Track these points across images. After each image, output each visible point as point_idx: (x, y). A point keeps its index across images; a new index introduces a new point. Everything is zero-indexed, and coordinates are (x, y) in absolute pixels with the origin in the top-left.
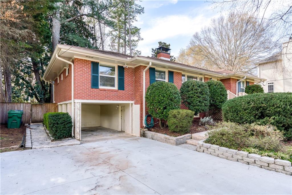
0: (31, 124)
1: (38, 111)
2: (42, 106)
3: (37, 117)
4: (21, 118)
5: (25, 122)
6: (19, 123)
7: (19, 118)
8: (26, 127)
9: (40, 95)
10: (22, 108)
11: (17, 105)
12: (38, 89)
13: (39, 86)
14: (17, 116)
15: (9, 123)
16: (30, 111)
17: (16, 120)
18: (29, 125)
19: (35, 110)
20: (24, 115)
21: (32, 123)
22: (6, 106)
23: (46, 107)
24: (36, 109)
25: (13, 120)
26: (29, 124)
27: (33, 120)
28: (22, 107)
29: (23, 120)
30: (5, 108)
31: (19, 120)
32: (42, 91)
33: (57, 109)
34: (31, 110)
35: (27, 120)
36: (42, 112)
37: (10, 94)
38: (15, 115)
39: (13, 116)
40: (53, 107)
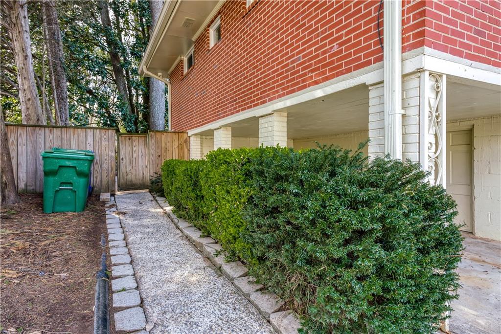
0: (117, 193)
1: (135, 155)
2: (146, 140)
3: (134, 173)
4: (87, 175)
5: (101, 189)
6: (81, 194)
7: (80, 174)
8: (104, 203)
9: (128, 123)
10: (92, 143)
11: (76, 136)
12: (123, 109)
13: (124, 104)
14: (75, 167)
15: (49, 195)
16: (113, 154)
17: (71, 184)
18: (113, 198)
19: (128, 151)
20: (96, 166)
21: (121, 189)
22: (43, 137)
23: (157, 142)
24: (130, 148)
25: (62, 184)
26: (113, 195)
27: (122, 181)
28: (90, 140)
29: (95, 180)
30: (40, 143)
31: (82, 181)
32: (131, 116)
33: (186, 150)
34: (118, 152)
35: (105, 181)
36: (147, 158)
37: (66, 119)
38: (68, 163)
39: (60, 167)
40: (176, 144)
